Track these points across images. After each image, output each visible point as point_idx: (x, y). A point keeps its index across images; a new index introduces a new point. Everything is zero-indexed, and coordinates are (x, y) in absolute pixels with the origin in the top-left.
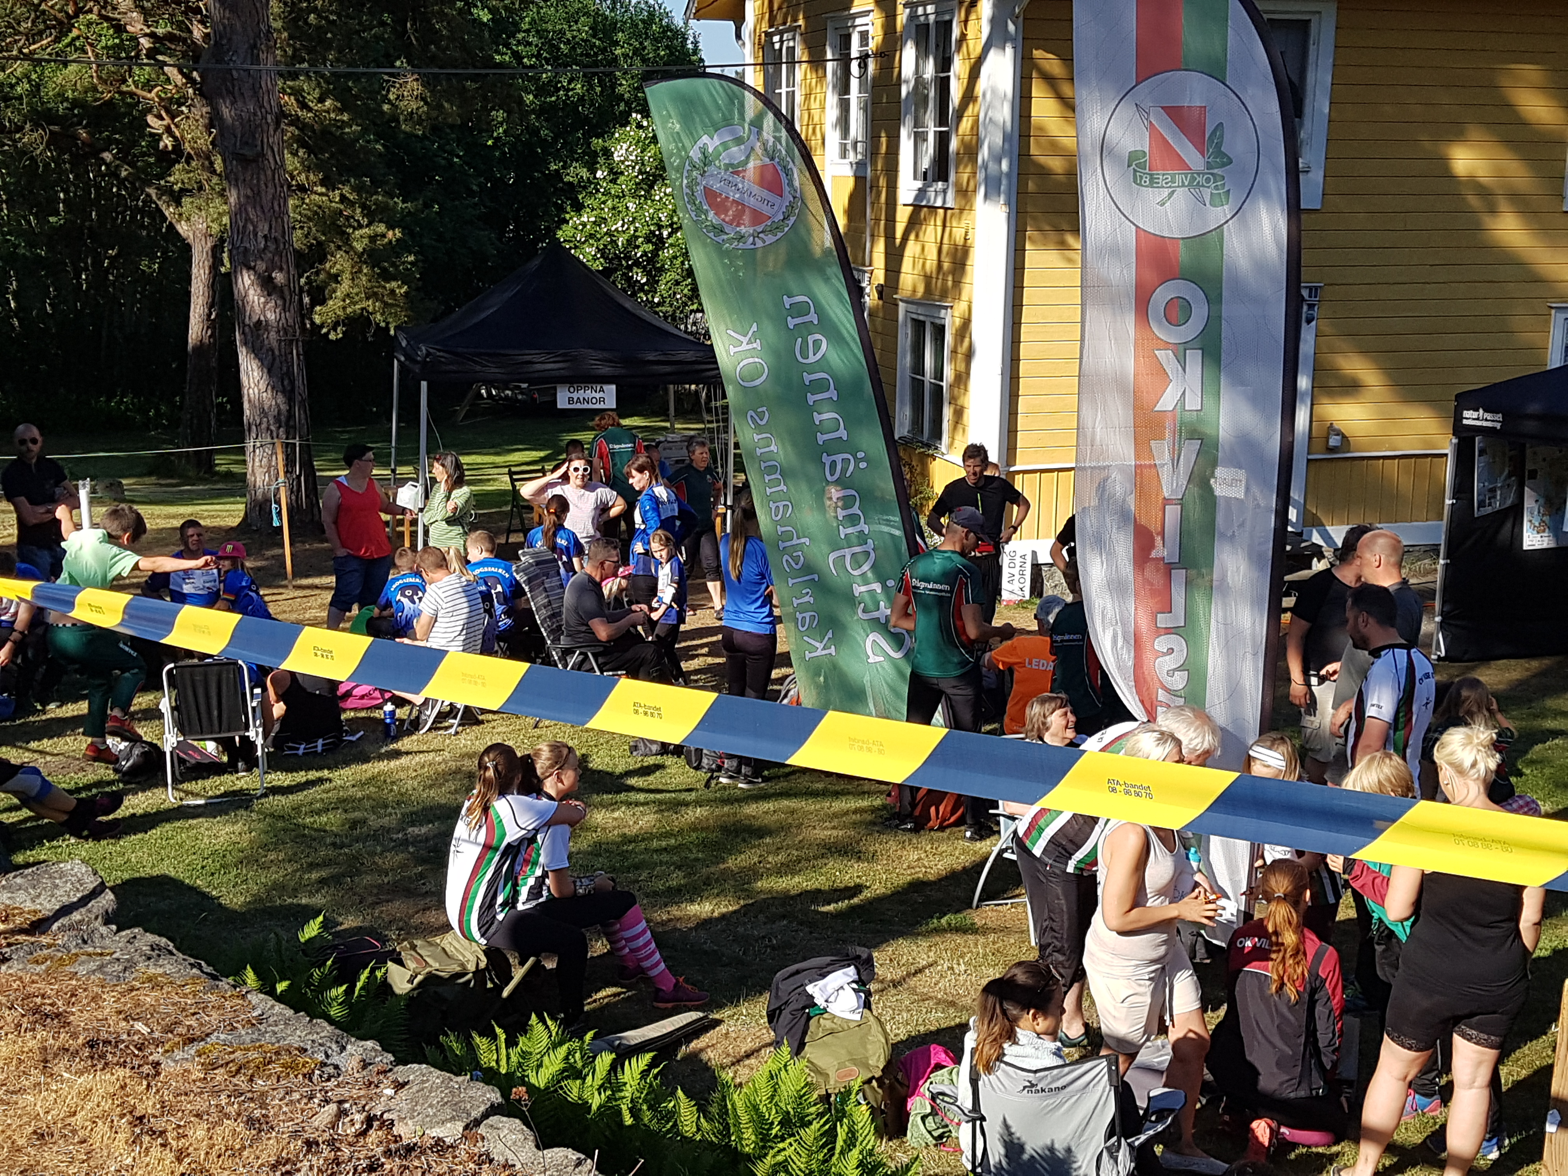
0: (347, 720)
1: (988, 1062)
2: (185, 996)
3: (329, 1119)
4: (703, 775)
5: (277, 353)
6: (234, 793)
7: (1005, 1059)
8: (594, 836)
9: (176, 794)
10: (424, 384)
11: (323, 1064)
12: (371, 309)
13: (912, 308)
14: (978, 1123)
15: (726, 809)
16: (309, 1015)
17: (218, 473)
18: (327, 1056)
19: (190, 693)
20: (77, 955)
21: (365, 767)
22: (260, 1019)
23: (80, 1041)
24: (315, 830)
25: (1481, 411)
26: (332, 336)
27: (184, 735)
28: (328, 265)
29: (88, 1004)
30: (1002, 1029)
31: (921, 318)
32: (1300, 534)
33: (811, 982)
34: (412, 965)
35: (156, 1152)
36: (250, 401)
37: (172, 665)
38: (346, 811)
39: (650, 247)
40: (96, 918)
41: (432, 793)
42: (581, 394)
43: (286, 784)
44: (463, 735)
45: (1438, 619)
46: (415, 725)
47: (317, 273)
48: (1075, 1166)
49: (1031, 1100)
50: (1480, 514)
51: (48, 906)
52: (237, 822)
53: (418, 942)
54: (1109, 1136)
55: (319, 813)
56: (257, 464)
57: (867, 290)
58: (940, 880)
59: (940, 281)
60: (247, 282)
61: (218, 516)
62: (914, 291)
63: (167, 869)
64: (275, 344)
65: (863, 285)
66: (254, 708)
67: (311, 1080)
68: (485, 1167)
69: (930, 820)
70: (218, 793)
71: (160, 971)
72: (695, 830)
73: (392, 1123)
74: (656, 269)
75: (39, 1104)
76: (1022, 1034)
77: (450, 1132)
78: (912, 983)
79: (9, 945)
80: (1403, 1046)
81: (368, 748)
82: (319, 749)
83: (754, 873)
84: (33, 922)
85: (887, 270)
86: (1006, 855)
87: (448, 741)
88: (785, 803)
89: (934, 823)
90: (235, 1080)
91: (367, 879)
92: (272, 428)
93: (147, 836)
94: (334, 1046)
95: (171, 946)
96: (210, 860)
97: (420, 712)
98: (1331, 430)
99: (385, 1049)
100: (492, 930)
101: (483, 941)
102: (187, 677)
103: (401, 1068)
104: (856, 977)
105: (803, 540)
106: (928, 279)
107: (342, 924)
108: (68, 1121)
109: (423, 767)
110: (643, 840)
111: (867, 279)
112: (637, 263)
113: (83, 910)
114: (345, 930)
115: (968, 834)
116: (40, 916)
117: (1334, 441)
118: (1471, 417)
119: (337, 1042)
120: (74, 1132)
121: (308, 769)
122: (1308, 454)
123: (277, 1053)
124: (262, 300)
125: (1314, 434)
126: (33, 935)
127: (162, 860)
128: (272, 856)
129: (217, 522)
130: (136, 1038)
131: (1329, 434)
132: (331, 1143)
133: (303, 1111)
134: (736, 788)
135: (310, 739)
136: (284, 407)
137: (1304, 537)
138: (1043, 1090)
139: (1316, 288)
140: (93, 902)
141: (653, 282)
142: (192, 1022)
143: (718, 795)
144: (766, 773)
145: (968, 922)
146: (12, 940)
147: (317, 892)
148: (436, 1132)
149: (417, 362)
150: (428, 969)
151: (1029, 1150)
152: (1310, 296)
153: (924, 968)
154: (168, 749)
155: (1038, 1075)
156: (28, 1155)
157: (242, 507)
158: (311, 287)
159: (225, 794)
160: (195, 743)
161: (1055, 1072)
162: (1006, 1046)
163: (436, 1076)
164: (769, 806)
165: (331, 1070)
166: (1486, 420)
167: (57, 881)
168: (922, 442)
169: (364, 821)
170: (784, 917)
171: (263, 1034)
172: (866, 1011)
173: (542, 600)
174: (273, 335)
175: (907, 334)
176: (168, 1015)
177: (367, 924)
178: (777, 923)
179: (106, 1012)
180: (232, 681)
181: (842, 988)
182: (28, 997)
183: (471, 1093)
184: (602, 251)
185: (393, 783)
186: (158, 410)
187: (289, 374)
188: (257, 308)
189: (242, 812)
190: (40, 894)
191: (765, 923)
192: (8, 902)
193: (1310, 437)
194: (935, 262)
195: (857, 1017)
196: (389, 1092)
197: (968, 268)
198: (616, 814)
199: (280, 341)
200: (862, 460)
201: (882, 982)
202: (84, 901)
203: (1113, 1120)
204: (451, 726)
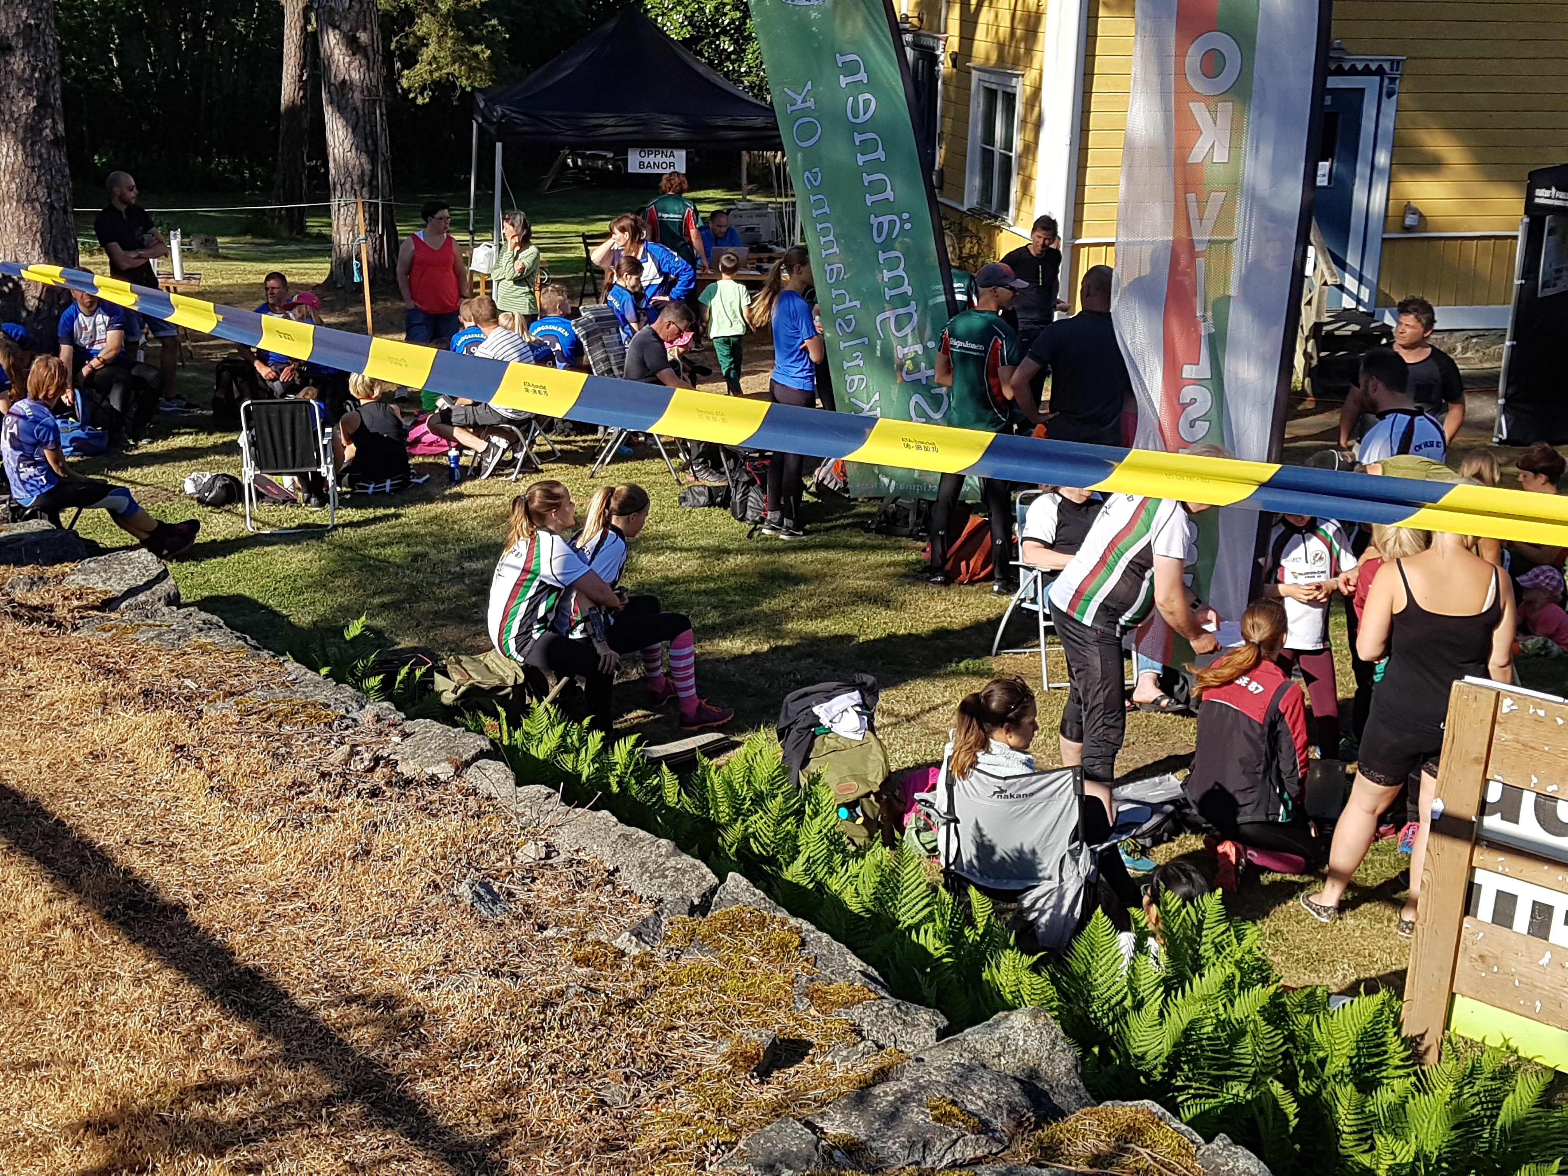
0: (415, 465)
1: (962, 768)
2: (231, 661)
3: (342, 757)
4: (747, 527)
5: (361, 112)
6: (307, 526)
7: (979, 767)
8: (637, 577)
9: (254, 524)
10: (499, 145)
11: (343, 717)
12: (456, 73)
13: (986, 76)
14: (952, 825)
15: (766, 558)
16: (335, 680)
17: (309, 235)
18: (348, 712)
19: (266, 429)
20: (139, 625)
21: (429, 506)
22: (294, 682)
23: (137, 689)
24: (380, 561)
25: (1554, 189)
26: (420, 101)
27: (261, 469)
28: (416, 28)
29: (146, 664)
30: (977, 739)
31: (994, 87)
32: (1372, 315)
33: (817, 704)
34: (456, 677)
35: (191, 770)
36: (335, 160)
37: (249, 402)
38: (408, 545)
39: (738, 14)
40: (159, 600)
41: (490, 532)
42: (652, 159)
43: (355, 520)
44: (523, 482)
45: (1501, 401)
46: (477, 472)
47: (407, 37)
48: (1040, 867)
49: (999, 803)
50: (1544, 295)
51: (118, 588)
52: (309, 550)
53: (463, 658)
54: (1072, 841)
55: (384, 545)
56: (342, 222)
57: (941, 58)
58: (966, 629)
59: (1012, 49)
60: (333, 41)
61: (307, 274)
62: (988, 58)
63: (242, 589)
64: (359, 104)
65: (938, 53)
66: (325, 446)
67: (331, 727)
68: (471, 798)
69: (960, 574)
70: (293, 525)
71: (209, 640)
72: (735, 575)
73: (396, 762)
74: (744, 38)
75: (96, 732)
76: (993, 743)
77: (444, 771)
78: (925, 719)
79: (82, 618)
80: (1373, 780)
81: (433, 490)
82: (388, 489)
83: (785, 615)
84: (103, 601)
85: (961, 38)
86: (1024, 605)
87: (508, 487)
88: (823, 554)
89: (964, 577)
90: (265, 725)
91: (424, 606)
92: (356, 187)
93: (226, 560)
94: (354, 705)
95: (222, 623)
96: (282, 584)
97: (482, 459)
98: (1409, 209)
99: (399, 709)
100: (527, 648)
101: (520, 659)
102: (263, 411)
103: (409, 722)
104: (860, 701)
105: (854, 303)
106: (1001, 46)
107: (399, 644)
108: (120, 746)
109: (483, 509)
110: (683, 583)
111: (941, 46)
112: (724, 32)
113: (148, 592)
114: (401, 649)
115: (996, 588)
116: (110, 595)
117: (1410, 220)
118: (1544, 196)
119: (357, 701)
120: (124, 755)
121: (376, 507)
122: (1384, 232)
123: (304, 706)
124: (347, 59)
125: (1390, 214)
126: (104, 611)
127: (239, 581)
128: (338, 582)
129: (305, 280)
130: (185, 691)
131: (1405, 213)
132: (343, 775)
133: (321, 750)
134: (777, 539)
135: (380, 480)
136: (367, 167)
137: (1376, 318)
138: (1012, 796)
139: (1398, 62)
140: (156, 587)
141: (740, 51)
142: (235, 682)
143: (759, 545)
144: (808, 526)
145: (985, 667)
146: (85, 614)
147: (378, 615)
148: (430, 771)
149: (493, 123)
150: (471, 681)
151: (1000, 852)
152: (1392, 70)
153: (939, 705)
154: (245, 482)
155: (1007, 781)
156: (84, 769)
157: (328, 266)
158: (402, 52)
159: (299, 526)
160: (274, 479)
161: (1024, 779)
162: (979, 754)
163: (437, 728)
164: (808, 556)
165: (350, 722)
166: (1558, 199)
167: (126, 567)
168: (989, 214)
169: (424, 555)
170: (810, 655)
171: (295, 693)
172: (869, 734)
173: (599, 354)
174: (357, 95)
175: (978, 103)
176: (214, 675)
177: (421, 645)
178: (803, 661)
179: (161, 670)
180: (304, 419)
181: (846, 710)
182: (95, 655)
183: (464, 740)
184: (690, 19)
185: (454, 522)
186: (252, 172)
187: (373, 135)
188: (342, 67)
189: (314, 542)
190: (111, 577)
191: (792, 661)
192: (82, 583)
193: (1386, 216)
194: (1009, 30)
195: (859, 737)
196: (397, 739)
197: (1040, 35)
198: (661, 558)
199: (363, 101)
200: (907, 221)
201: (897, 716)
202: (149, 585)
203: (1077, 826)
204: (512, 473)
